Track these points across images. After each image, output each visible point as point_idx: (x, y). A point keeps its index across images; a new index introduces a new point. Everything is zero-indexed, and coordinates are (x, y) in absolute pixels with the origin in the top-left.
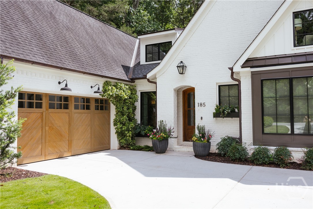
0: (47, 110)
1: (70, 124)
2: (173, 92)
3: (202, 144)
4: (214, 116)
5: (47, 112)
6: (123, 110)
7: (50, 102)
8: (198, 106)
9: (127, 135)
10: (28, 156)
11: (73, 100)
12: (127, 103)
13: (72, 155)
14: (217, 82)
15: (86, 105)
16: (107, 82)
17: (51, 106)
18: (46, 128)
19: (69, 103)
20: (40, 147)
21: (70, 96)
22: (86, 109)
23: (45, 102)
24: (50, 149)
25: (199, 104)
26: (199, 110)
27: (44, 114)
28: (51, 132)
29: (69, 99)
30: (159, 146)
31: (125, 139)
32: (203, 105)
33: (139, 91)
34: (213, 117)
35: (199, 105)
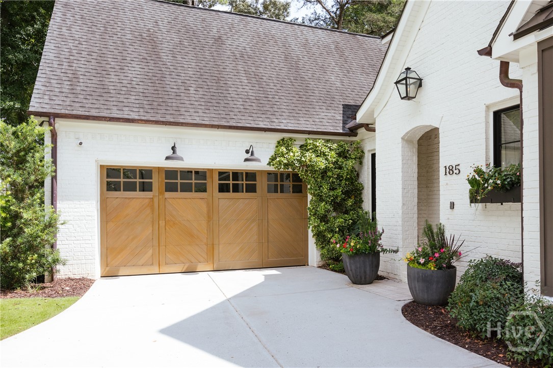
0: (160, 193)
1: (209, 218)
2: (400, 145)
3: (418, 273)
4: (470, 198)
5: (160, 197)
6: (322, 192)
7: (166, 181)
8: (446, 174)
9: (332, 240)
10: (128, 265)
11: (216, 177)
12: (330, 177)
13: (215, 269)
14: (488, 103)
15: (246, 184)
16: (283, 140)
17: (171, 188)
18: (160, 222)
19: (208, 182)
20: (150, 252)
21: (208, 169)
22: (246, 192)
23: (157, 182)
24: (169, 256)
25: (448, 170)
26: (447, 184)
27: (156, 200)
28: (170, 229)
29: (208, 175)
30: (351, 267)
31: (326, 247)
32: (455, 171)
33: (369, 151)
34: (469, 201)
35: (448, 173)
